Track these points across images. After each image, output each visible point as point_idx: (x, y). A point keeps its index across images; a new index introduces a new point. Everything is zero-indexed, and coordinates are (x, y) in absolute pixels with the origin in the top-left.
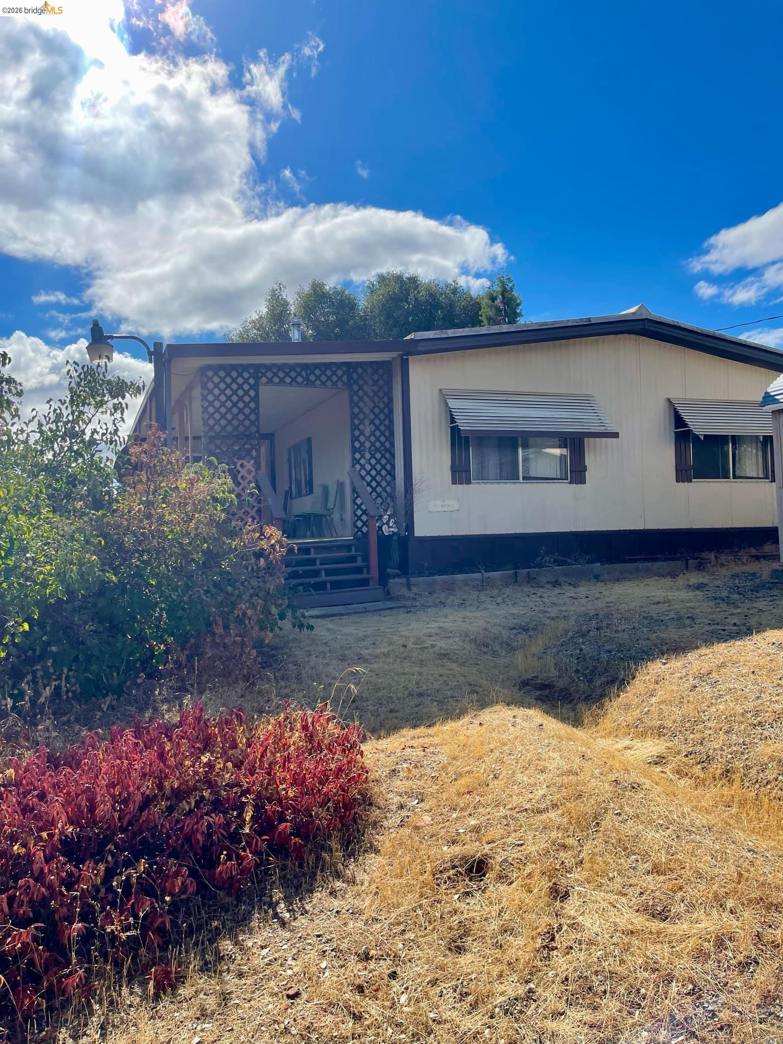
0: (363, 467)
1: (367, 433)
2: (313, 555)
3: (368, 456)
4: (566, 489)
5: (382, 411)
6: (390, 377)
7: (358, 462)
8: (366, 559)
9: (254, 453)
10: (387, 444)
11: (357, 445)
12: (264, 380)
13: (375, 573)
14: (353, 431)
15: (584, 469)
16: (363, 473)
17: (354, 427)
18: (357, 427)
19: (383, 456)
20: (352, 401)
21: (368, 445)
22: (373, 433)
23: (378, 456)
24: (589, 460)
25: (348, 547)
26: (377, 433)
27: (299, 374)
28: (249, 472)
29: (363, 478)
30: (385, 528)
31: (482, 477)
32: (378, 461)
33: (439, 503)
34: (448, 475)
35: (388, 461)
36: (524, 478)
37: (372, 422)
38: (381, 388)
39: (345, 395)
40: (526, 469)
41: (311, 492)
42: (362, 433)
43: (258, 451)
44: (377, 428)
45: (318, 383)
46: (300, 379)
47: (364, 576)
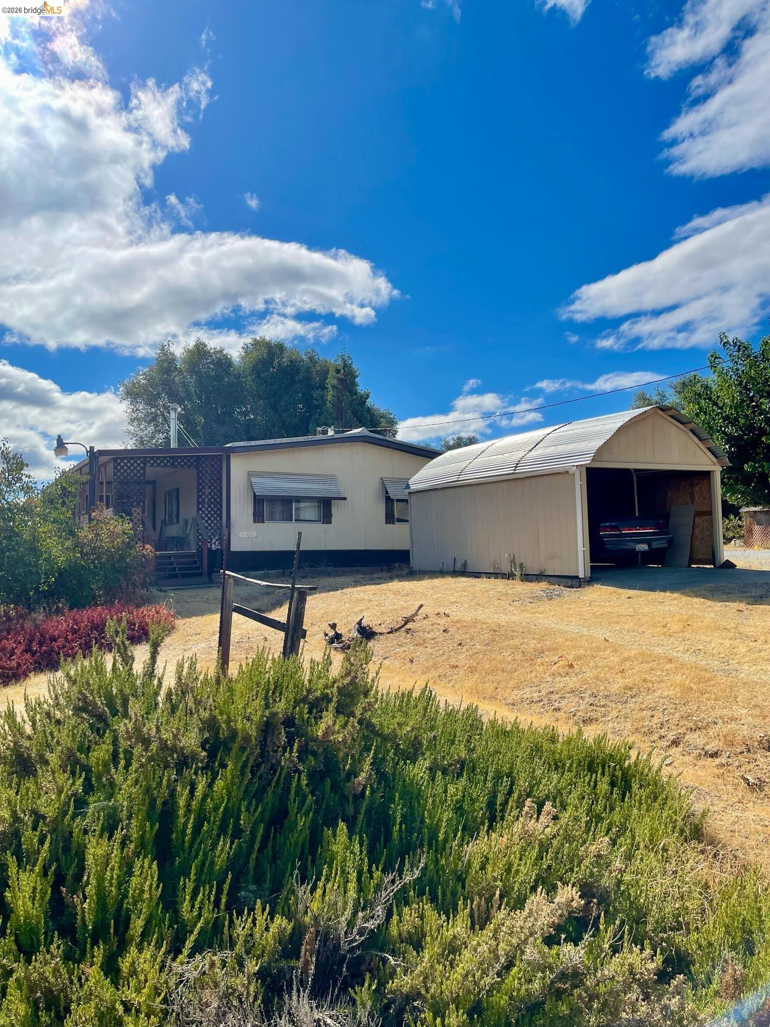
0: (203, 512)
1: (207, 494)
2: (172, 560)
3: (206, 506)
4: (320, 527)
5: (216, 481)
6: (221, 462)
7: (201, 509)
8: (201, 563)
9: (141, 504)
10: (218, 500)
11: (200, 500)
12: (149, 464)
13: (205, 569)
14: (198, 492)
15: (331, 516)
16: (203, 515)
17: (199, 490)
18: (201, 490)
19: (215, 506)
20: (198, 475)
21: (207, 500)
22: (210, 494)
23: (212, 506)
24: (334, 511)
25: (193, 555)
26: (213, 494)
27: (168, 461)
28: (138, 514)
29: (203, 518)
30: (213, 546)
31: (272, 519)
32: (212, 509)
33: (246, 533)
34: (251, 518)
35: (218, 509)
36: (295, 520)
37: (210, 487)
38: (215, 469)
39: (194, 471)
40: (298, 515)
41: (178, 522)
42: (204, 493)
43: (144, 503)
44: (212, 491)
45: (179, 466)
46: (169, 464)
47: (200, 571)
